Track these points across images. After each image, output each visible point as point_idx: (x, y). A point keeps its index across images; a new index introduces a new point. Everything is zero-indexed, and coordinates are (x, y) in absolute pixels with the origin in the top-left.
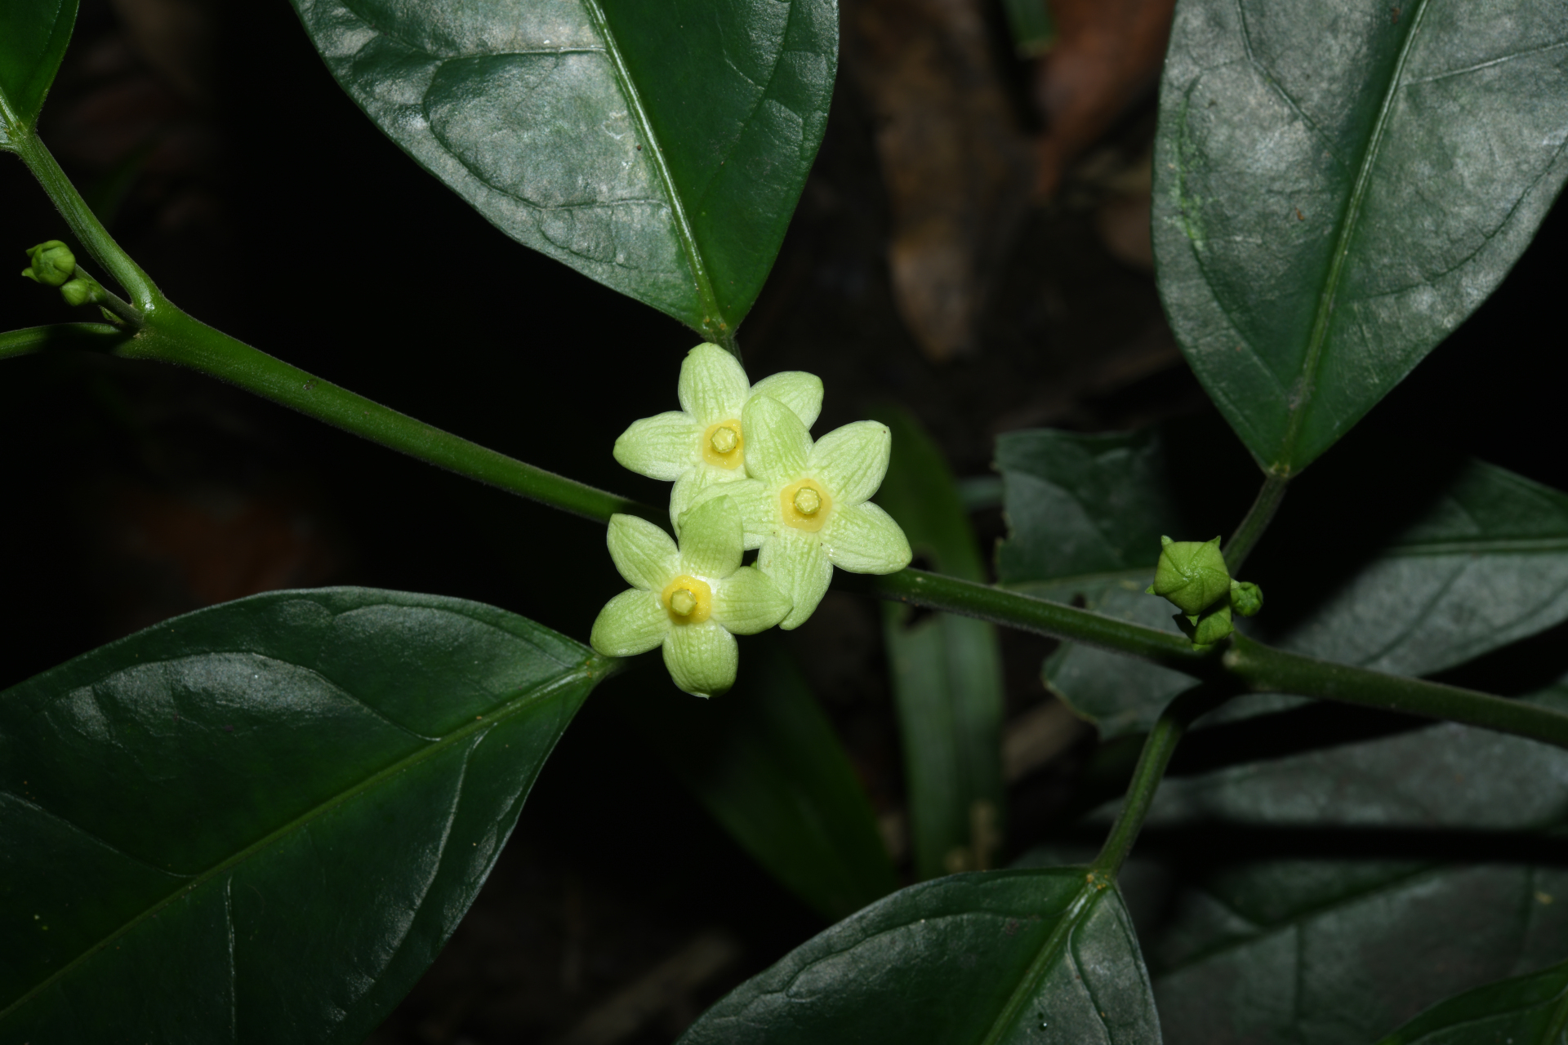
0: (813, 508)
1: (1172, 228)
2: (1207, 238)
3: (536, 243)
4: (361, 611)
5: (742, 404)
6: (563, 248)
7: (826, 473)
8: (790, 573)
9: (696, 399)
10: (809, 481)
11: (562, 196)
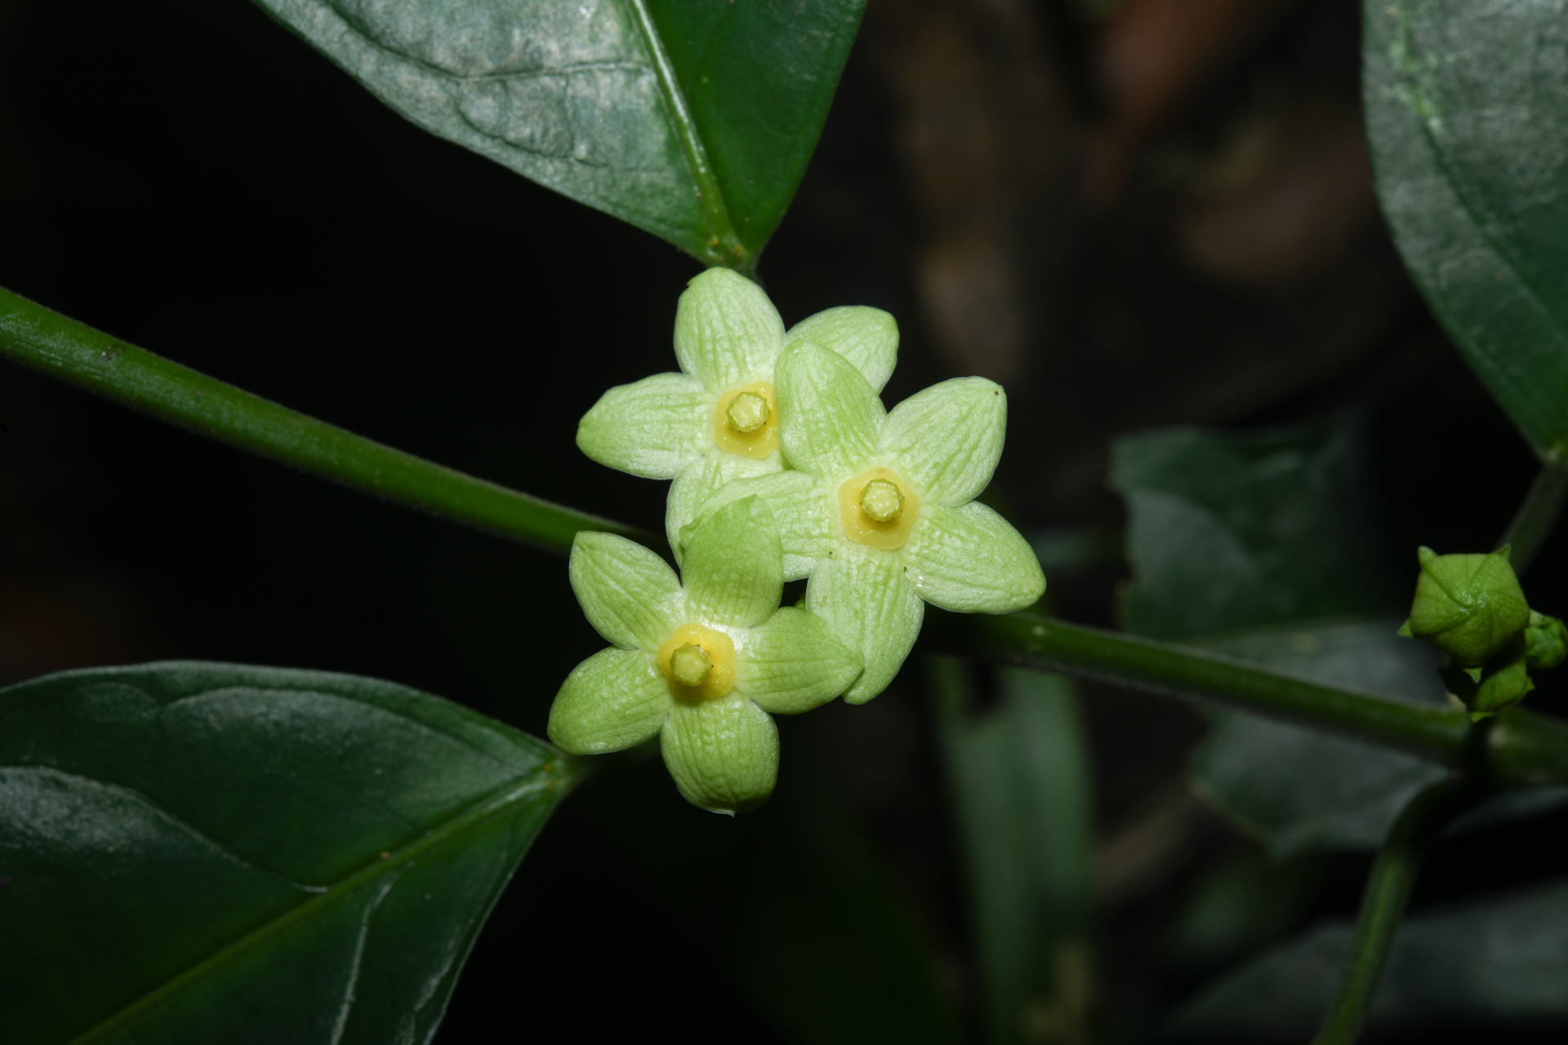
0: (892, 511)
1: (1394, 103)
2: (1446, 115)
3: (452, 131)
4: (203, 697)
5: (773, 359)
6: (493, 137)
7: (908, 458)
8: (858, 614)
9: (701, 352)
10: (882, 470)
11: (490, 59)
